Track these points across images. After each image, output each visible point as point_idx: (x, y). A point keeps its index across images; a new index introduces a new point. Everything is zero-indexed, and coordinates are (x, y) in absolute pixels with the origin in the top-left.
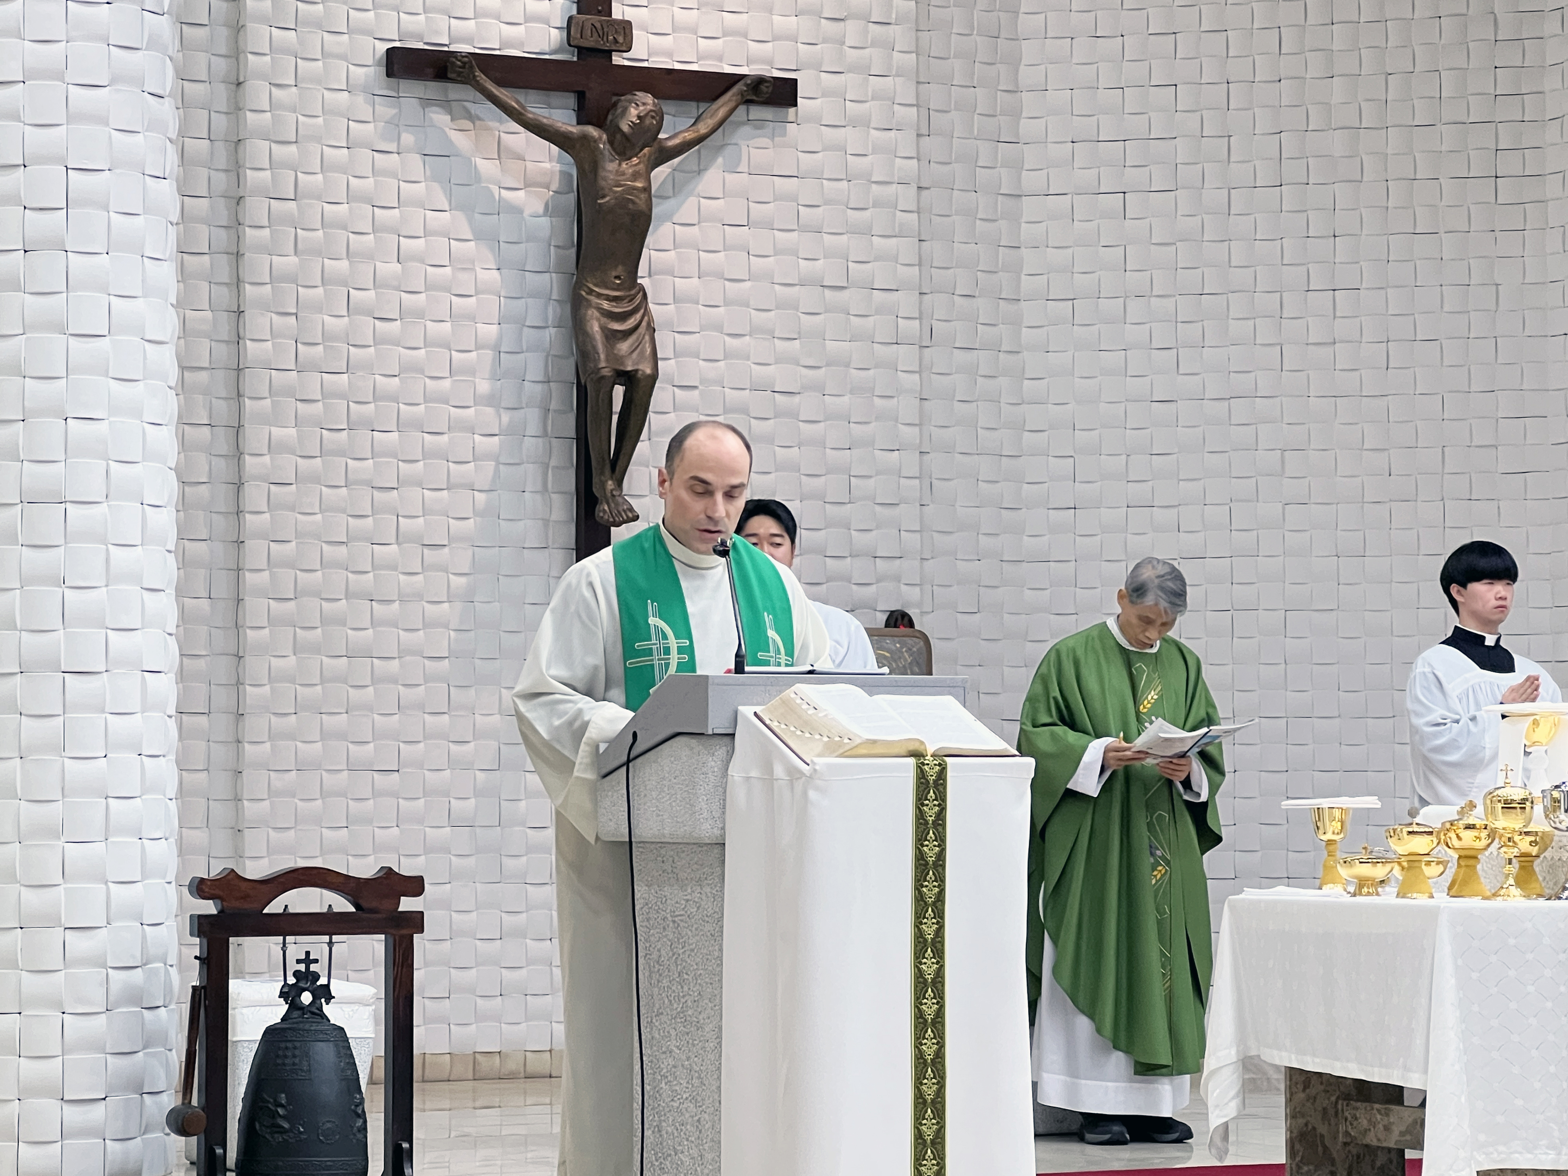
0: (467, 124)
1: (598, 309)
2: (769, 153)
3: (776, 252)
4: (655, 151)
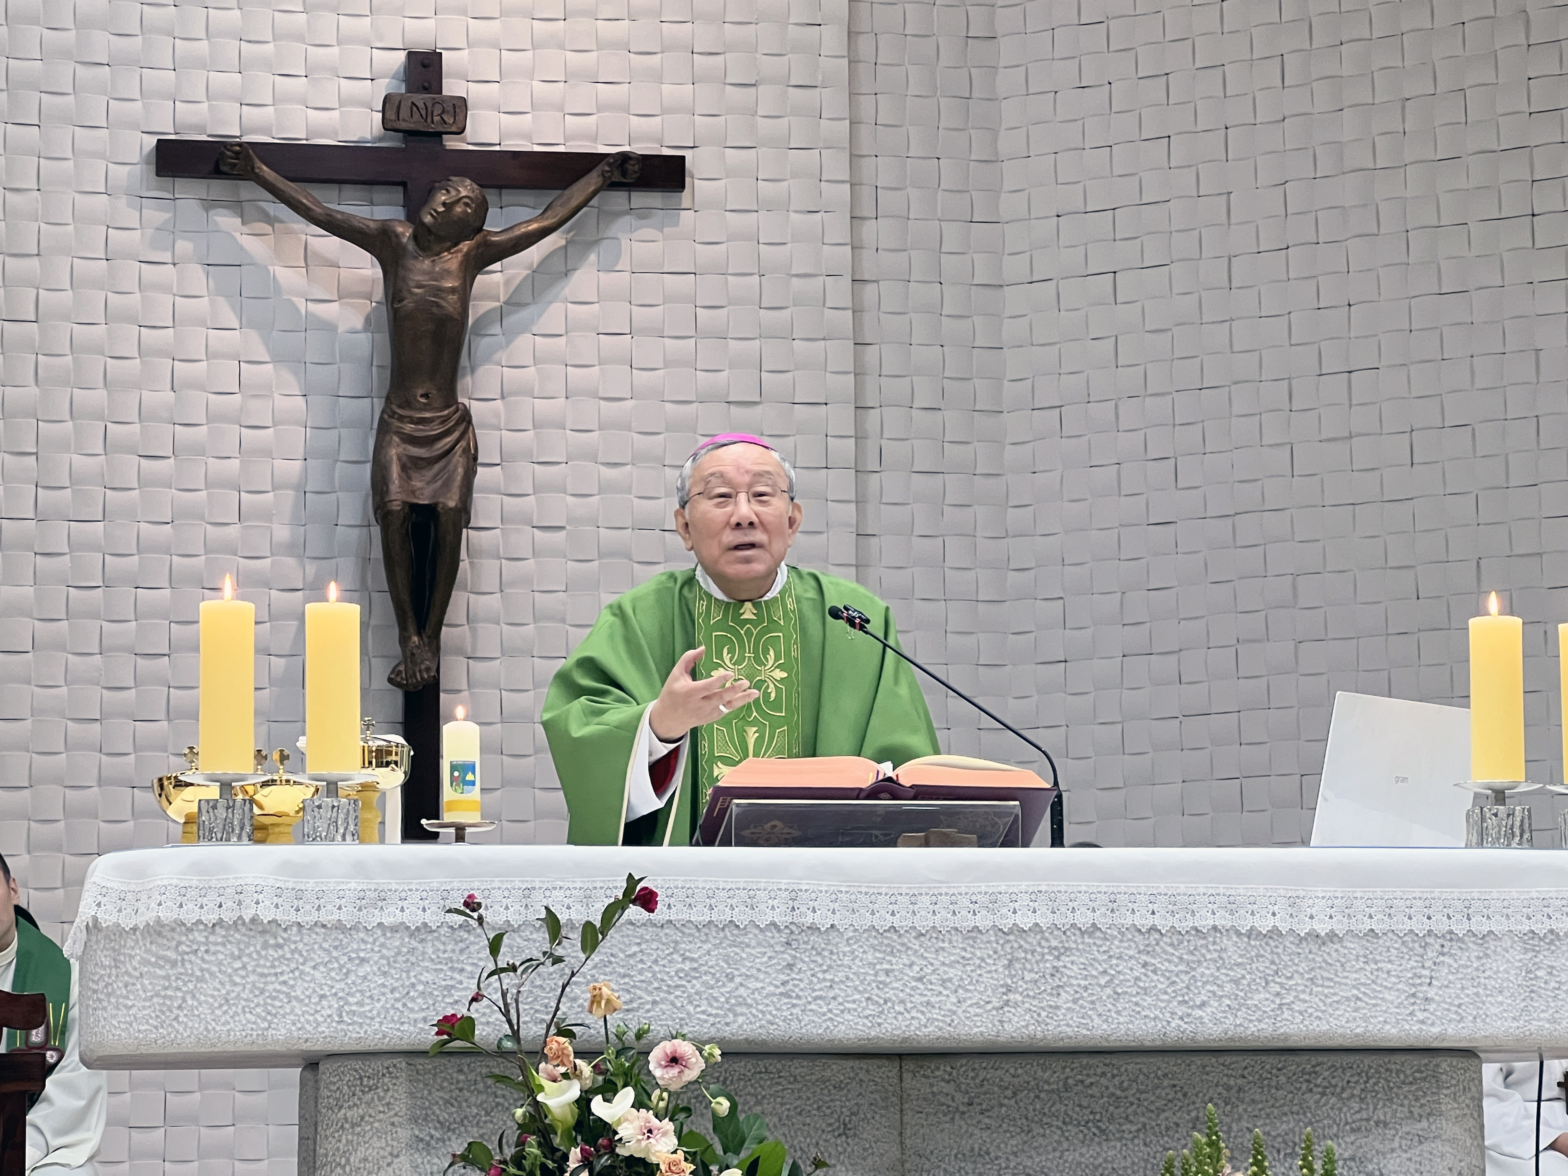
0: (263, 227)
1: (398, 433)
2: (657, 247)
3: (667, 364)
4: (478, 246)
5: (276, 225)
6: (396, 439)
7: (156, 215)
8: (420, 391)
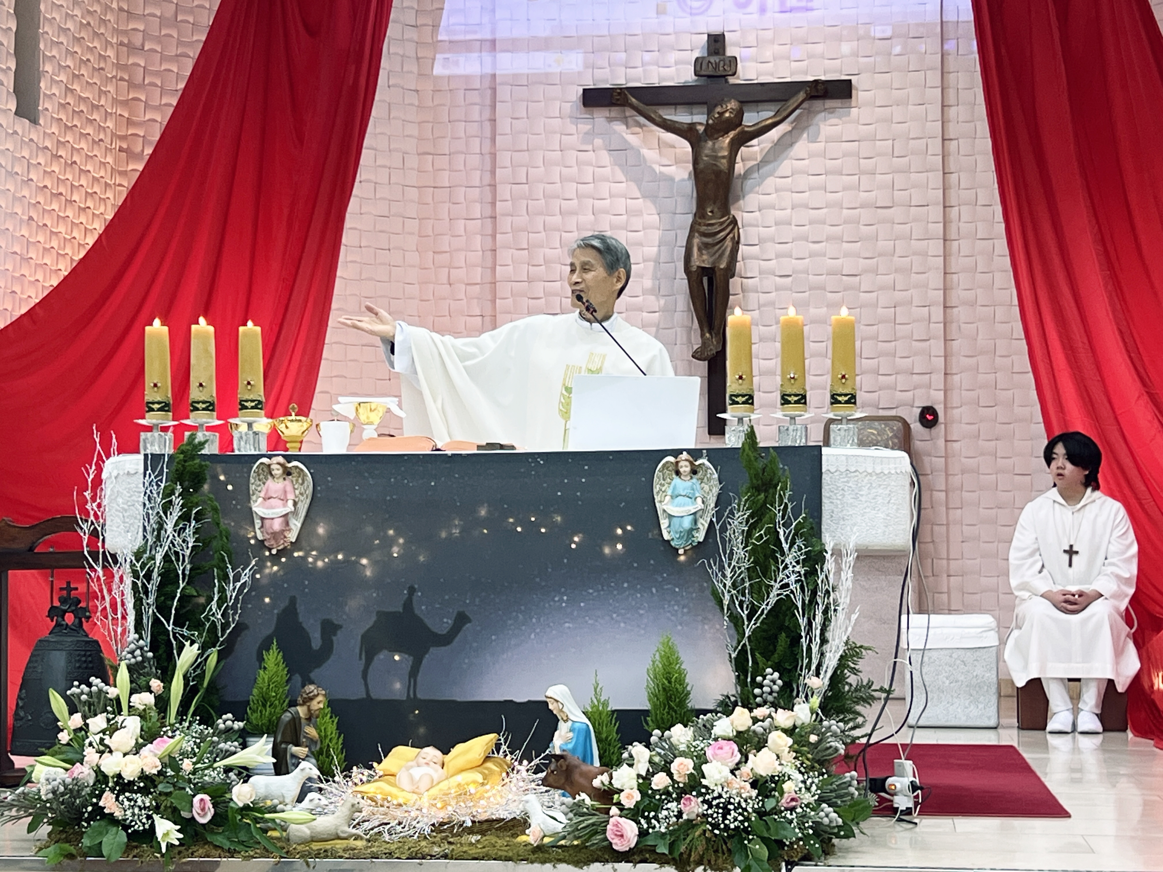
0: (638, 130)
1: (699, 232)
2: (839, 128)
3: (844, 189)
4: (739, 134)
5: (644, 128)
6: (697, 234)
7: (585, 127)
8: (709, 210)
